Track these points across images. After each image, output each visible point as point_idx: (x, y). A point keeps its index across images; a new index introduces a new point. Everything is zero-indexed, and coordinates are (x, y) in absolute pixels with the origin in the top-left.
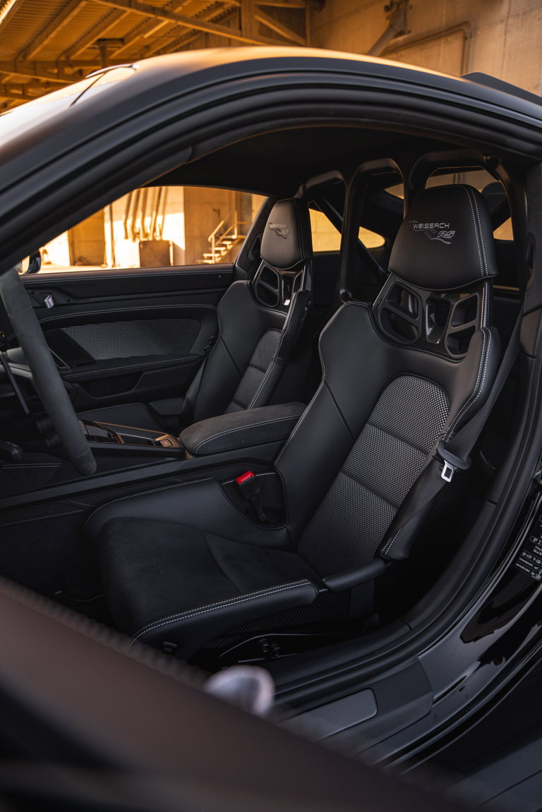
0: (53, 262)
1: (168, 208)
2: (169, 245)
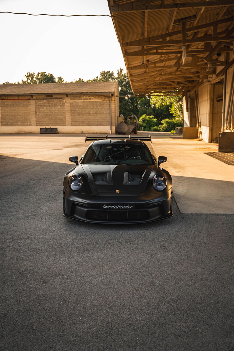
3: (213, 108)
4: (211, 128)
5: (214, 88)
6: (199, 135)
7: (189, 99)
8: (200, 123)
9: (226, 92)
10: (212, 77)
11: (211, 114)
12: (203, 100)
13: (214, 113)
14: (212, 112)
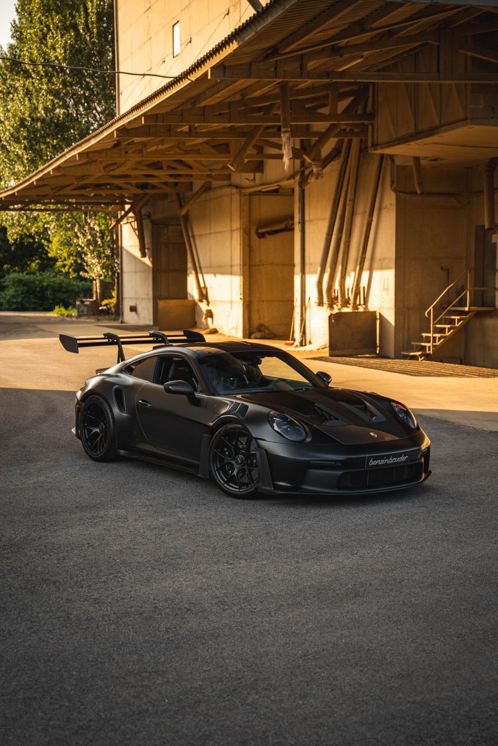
0: (220, 331)
1: (376, 264)
2: (376, 319)
3: (250, 251)
4: (247, 303)
5: (250, 202)
6: (206, 318)
7: (146, 223)
8: (205, 288)
9: (307, 218)
10: (254, 179)
11: (247, 267)
12: (212, 231)
13: (251, 263)
14: (247, 262)
